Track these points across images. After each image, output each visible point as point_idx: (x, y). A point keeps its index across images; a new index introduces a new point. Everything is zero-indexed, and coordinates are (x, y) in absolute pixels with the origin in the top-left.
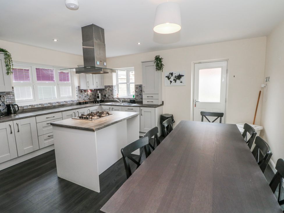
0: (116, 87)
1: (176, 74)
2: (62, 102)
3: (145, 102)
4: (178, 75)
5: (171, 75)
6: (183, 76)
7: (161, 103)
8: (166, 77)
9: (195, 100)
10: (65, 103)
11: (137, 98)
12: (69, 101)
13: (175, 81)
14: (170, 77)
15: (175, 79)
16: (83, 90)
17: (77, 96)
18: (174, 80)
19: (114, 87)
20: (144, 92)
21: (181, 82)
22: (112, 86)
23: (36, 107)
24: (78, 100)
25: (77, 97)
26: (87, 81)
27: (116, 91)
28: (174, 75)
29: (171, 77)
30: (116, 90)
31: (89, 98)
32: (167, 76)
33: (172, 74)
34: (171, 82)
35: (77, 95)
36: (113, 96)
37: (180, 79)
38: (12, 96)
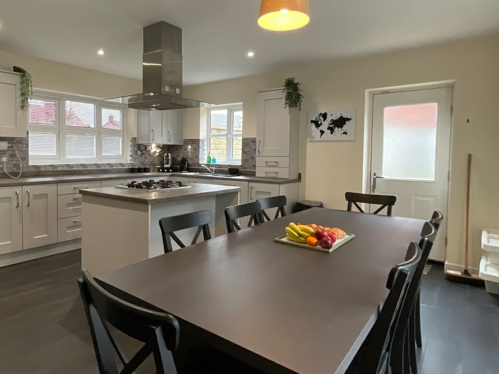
0: (205, 143)
1: (333, 116)
2: (104, 165)
3: (260, 173)
4: (339, 117)
5: (322, 118)
6: (350, 119)
7: (296, 177)
8: (312, 121)
9: (375, 175)
10: (108, 167)
11: (245, 165)
12: (116, 164)
13: (332, 130)
14: (319, 123)
15: (331, 126)
16: (142, 144)
17: (131, 156)
18: (329, 128)
19: (201, 143)
20: (259, 152)
21: (345, 133)
22: (198, 140)
23: (59, 169)
24: (131, 163)
25: (130, 158)
26: (151, 128)
27: (204, 150)
28: (329, 118)
29: (322, 122)
30: (205, 148)
31: (153, 162)
32: (314, 119)
33: (325, 116)
34: (322, 132)
35: (131, 153)
36: (199, 160)
37: (342, 127)
38: (25, 146)
